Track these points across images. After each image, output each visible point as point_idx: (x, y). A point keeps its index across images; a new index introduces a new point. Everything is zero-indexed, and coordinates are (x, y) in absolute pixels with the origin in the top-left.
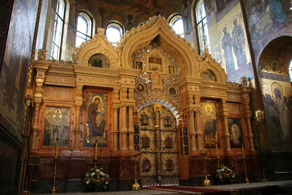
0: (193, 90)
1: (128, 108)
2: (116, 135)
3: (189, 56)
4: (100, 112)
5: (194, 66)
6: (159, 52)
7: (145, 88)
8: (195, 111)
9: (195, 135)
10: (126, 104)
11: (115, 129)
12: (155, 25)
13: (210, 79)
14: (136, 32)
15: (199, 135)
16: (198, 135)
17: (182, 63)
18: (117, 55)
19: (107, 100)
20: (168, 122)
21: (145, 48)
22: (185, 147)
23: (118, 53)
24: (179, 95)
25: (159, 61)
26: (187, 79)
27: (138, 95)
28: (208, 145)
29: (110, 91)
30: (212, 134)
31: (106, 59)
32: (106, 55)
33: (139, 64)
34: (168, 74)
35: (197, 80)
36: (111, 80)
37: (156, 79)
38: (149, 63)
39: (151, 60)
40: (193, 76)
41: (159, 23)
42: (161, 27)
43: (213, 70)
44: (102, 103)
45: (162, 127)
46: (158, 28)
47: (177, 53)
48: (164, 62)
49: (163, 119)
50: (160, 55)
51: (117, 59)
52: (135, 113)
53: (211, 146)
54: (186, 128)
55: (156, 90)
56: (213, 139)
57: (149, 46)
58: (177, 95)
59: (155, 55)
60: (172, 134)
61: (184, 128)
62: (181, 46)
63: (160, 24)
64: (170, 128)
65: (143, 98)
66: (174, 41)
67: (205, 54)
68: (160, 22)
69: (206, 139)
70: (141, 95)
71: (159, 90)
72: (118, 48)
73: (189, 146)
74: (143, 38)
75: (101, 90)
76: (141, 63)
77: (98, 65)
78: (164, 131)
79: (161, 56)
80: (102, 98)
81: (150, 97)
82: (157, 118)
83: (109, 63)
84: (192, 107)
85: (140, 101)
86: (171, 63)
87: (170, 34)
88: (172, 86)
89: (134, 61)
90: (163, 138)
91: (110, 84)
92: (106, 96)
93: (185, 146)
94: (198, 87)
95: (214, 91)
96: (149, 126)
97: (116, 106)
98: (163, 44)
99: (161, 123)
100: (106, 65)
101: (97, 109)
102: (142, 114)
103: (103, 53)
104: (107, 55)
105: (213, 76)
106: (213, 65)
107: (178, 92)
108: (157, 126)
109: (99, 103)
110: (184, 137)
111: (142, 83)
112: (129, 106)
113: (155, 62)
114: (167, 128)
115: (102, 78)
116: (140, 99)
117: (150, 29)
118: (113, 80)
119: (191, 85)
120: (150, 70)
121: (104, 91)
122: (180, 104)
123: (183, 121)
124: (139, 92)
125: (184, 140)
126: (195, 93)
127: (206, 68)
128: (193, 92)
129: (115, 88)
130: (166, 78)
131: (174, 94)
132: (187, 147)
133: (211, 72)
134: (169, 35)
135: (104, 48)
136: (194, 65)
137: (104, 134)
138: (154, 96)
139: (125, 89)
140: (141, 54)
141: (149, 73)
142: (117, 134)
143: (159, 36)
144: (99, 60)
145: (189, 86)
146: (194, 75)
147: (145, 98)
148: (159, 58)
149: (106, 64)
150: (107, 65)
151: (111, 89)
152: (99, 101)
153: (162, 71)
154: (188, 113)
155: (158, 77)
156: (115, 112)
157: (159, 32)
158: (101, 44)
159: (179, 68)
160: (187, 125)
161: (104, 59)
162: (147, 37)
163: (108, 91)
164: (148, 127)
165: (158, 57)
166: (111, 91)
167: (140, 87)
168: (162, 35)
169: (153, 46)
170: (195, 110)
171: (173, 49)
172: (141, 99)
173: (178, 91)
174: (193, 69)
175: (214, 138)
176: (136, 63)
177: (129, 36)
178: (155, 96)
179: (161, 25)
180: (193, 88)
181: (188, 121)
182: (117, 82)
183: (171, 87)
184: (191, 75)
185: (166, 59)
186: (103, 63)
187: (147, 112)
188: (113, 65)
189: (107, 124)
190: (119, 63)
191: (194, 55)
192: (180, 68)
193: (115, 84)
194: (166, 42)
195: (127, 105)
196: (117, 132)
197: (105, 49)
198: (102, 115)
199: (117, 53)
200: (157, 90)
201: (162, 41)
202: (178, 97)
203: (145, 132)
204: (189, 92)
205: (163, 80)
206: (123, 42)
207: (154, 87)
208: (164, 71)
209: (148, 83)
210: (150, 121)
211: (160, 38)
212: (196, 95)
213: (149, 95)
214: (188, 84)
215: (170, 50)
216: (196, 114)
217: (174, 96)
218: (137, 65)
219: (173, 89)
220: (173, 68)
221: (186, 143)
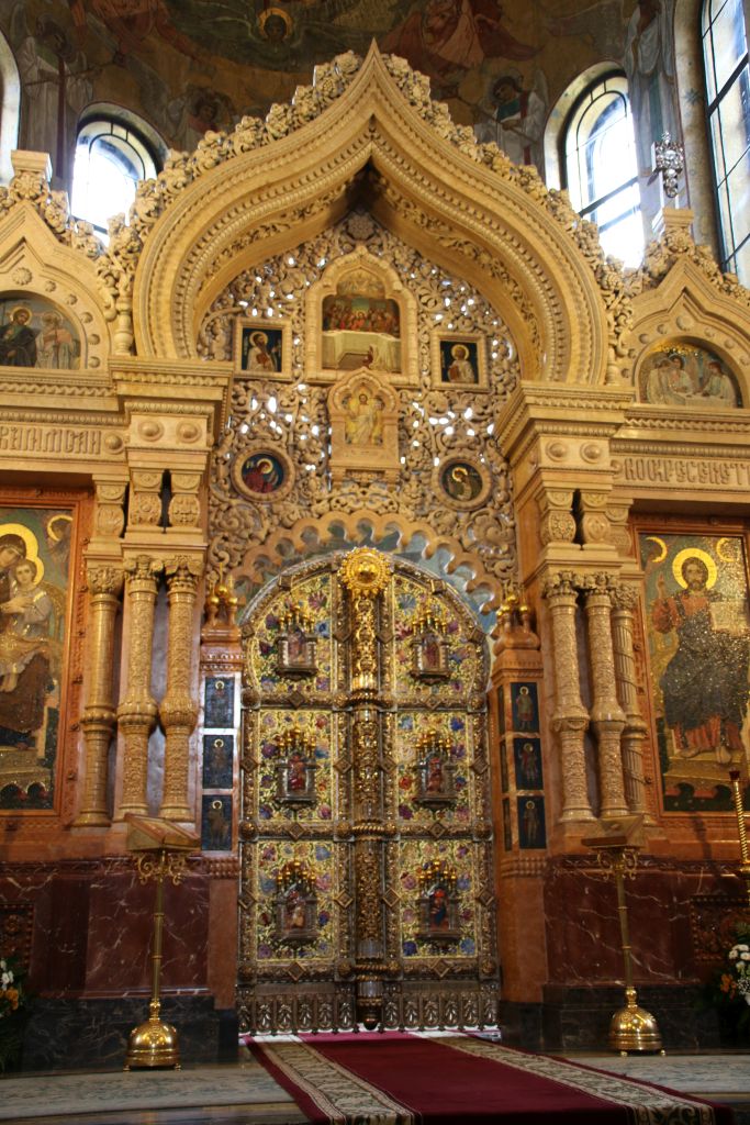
0: (574, 459)
1: (162, 580)
2: (98, 737)
3: (552, 265)
4: (22, 610)
5: (582, 324)
6: (385, 265)
7: (292, 470)
8: (579, 582)
9: (583, 725)
10: (150, 560)
11: (95, 703)
12: (338, 107)
13: (699, 397)
14: (225, 156)
15: (608, 729)
16: (600, 727)
17: (520, 316)
18: (107, 293)
19: (62, 545)
20: (432, 653)
21: (301, 247)
22: (522, 801)
23: (117, 280)
24: (499, 497)
25: (387, 316)
26: (529, 400)
27: (247, 512)
28: (686, 788)
29: (80, 497)
30: (715, 724)
31: (57, 322)
32: (51, 296)
33: (265, 338)
34: (438, 382)
35: (592, 404)
36: (77, 430)
37: (362, 418)
38: (326, 327)
39: (335, 314)
40: (570, 379)
41: (368, 95)
42: (380, 117)
43: (718, 339)
44: (33, 565)
45: (397, 687)
46: (361, 122)
47: (485, 258)
48: (413, 317)
49: (408, 641)
50: (390, 283)
51: (108, 314)
52: (215, 609)
53: (710, 795)
54: (533, 688)
55: (356, 476)
56: (722, 755)
57: (329, 234)
58: (490, 498)
59: (360, 283)
60: (457, 726)
61: (516, 687)
62: (502, 212)
63: (374, 94)
64: (447, 692)
65: (281, 523)
66: (458, 187)
67: (665, 251)
68: (374, 89)
69: (676, 751)
70: (264, 508)
71: (375, 476)
72: (117, 254)
73: (550, 794)
74: (269, 185)
75: (33, 494)
76: (276, 335)
77: (12, 353)
78: (405, 707)
79: (397, 285)
80: (42, 536)
81: (320, 516)
82: (365, 638)
83: (78, 343)
84: (558, 564)
85: (263, 543)
86: (458, 323)
87: (431, 154)
88: (461, 448)
89: (232, 323)
90: (403, 752)
91: (72, 455)
92: (61, 525)
93: (521, 793)
94: (602, 445)
95: (720, 462)
96: (318, 681)
97: (98, 576)
98: (407, 219)
99: (393, 661)
100: (57, 355)
101: (8, 599)
102: (276, 614)
103: (38, 286)
104: (59, 296)
105: (721, 373)
106: (720, 312)
107: (494, 483)
108: (365, 681)
109: (17, 565)
110: (518, 742)
111: (273, 445)
112: (169, 572)
113: (361, 323)
114: (426, 693)
115: (26, 426)
116: (262, 535)
117: (308, 130)
118: (90, 429)
119: (555, 433)
120: (325, 367)
121: (47, 497)
122: (505, 548)
123: (515, 647)
124: (258, 495)
125: (517, 761)
126: (582, 477)
127: (671, 331)
128: (570, 476)
129: (98, 473)
130: (426, 404)
131: (473, 497)
132: (539, 801)
133: (705, 356)
134: (425, 154)
135: (40, 260)
136: (580, 316)
137: (41, 735)
138: (347, 509)
139: (147, 476)
140: (274, 284)
141: (323, 386)
142: (101, 732)
143: (370, 170)
144: (19, 329)
145: (544, 442)
146: (579, 377)
147: (290, 528)
148: (383, 300)
149: (57, 347)
150: (62, 352)
151: (79, 487)
152: (16, 551)
153: (398, 372)
154: (544, 597)
155: (372, 403)
156: (100, 607)
157: (371, 146)
158: (24, 240)
159: (509, 346)
160: (541, 670)
161: (48, 321)
162: (293, 182)
163: (70, 497)
164: (309, 689)
165: (382, 290)
166: (86, 494)
167: (263, 464)
168: (387, 163)
169: (351, 236)
170: (583, 577)
171: (463, 239)
172: (268, 534)
173: (494, 476)
174: (576, 339)
175: (729, 749)
176: (247, 332)
177: (183, 179)
178: (352, 512)
179: (377, 101)
180: (574, 450)
181: (545, 646)
182: (112, 440)
183: (453, 454)
184: (561, 374)
185: (424, 299)
186: (39, 341)
187: (306, 603)
188: (94, 350)
189: (59, 679)
190: (121, 337)
192: (516, 346)
193: (104, 455)
194: (415, 202)
195: (157, 566)
196: (101, 720)
197: (47, 266)
198: (35, 626)
199: (111, 280)
200: (365, 477)
201: (396, 198)
202: (492, 513)
203: (294, 715)
204: (544, 476)
205: (401, 420)
206: (145, 218)
207: (344, 459)
208: (414, 367)
209: (309, 443)
210: (327, 658)
211: (384, 181)
212: (591, 491)
213: (316, 507)
214: (538, 427)
215: (446, 244)
216: (590, 604)
217: (475, 502)
218: (250, 347)
219: (468, 467)
220: (473, 348)
221: (531, 774)
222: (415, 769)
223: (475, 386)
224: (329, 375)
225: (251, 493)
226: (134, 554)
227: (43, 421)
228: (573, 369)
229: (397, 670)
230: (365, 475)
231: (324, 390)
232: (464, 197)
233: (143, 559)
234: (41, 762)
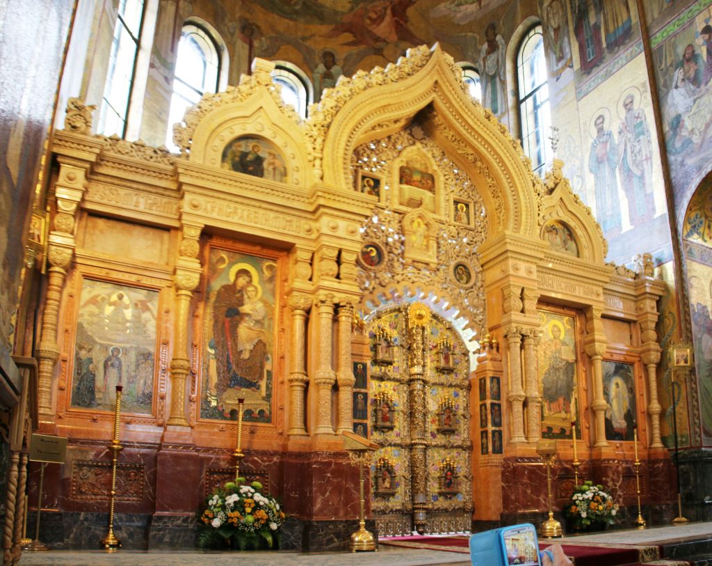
0: (522, 273)
1: (337, 307)
2: (299, 388)
3: (514, 175)
4: (250, 312)
5: (526, 207)
6: (430, 155)
7: (386, 256)
8: (523, 332)
9: (523, 399)
10: (333, 297)
11: (296, 371)
12: (423, 72)
13: (564, 250)
14: (368, 86)
15: (533, 401)
16: (530, 400)
17: (491, 195)
18: (310, 146)
19: (271, 279)
20: (447, 358)
21: (389, 137)
22: (494, 432)
23: (315, 140)
24: (479, 284)
25: (428, 182)
26: (508, 240)
27: (364, 275)
28: (550, 429)
29: (282, 254)
30: (561, 400)
31: (274, 155)
32: (275, 141)
33: (372, 183)
34: (453, 222)
35: (533, 247)
36: (288, 218)
37: (418, 234)
38: (401, 182)
39: (405, 176)
40: (522, 233)
41: (435, 70)
42: (440, 82)
43: (572, 223)
44: (256, 288)
45: (430, 375)
46: (431, 82)
47: (479, 164)
48: (442, 185)
49: (434, 351)
50: (432, 166)
51: (311, 158)
52: (356, 326)
53: (558, 432)
54: (498, 379)
55: (416, 264)
56: (563, 415)
57: (402, 133)
58: (475, 284)
59: (417, 162)
60: (457, 395)
61: (492, 378)
62: (493, 144)
63: (437, 70)
64: (451, 378)
65: (380, 284)
66: (475, 127)
67: (553, 177)
68: (437, 67)
69: (547, 412)
70: (373, 275)
71: (424, 265)
72: (315, 126)
74: (389, 105)
75: (258, 248)
76: (377, 182)
77: (251, 168)
78: (434, 384)
79: (435, 168)
80: (260, 271)
81: (398, 282)
82: (418, 348)
84: (516, 322)
85: (371, 293)
86: (462, 193)
87: (464, 107)
88: (463, 257)
89: (356, 171)
90: (433, 406)
91: (286, 232)
92: (270, 268)
93: (494, 428)
94: (534, 268)
95: (573, 282)
96: (394, 367)
97: (300, 300)
98: (442, 134)
99: (428, 361)
100: (274, 174)
101: (243, 305)
102: (374, 331)
103: (267, 134)
104: (278, 141)
105: (571, 239)
106: (574, 211)
107: (477, 277)
108: (417, 369)
109: (247, 286)
110: (493, 405)
111: (376, 241)
112: (341, 304)
113: (417, 183)
114: (443, 378)
115: (262, 212)
116: (371, 288)
117: (410, 81)
118: (295, 219)
119: (516, 258)
120: (401, 204)
121: (265, 252)
122: (481, 310)
123: (491, 360)
124: (370, 267)
125: (492, 413)
126: (526, 282)
127: (555, 217)
128: (521, 281)
129: (299, 244)
130: (447, 231)
131: (467, 282)
132: (500, 433)
133: (565, 230)
134: (461, 107)
135: (270, 120)
136: (526, 203)
137: (263, 384)
138: (411, 281)
139: (331, 250)
140: (377, 154)
141: (400, 213)
142: (301, 386)
143: (430, 107)
144: (255, 156)
145: (511, 262)
146: (525, 232)
147: (384, 286)
148: (427, 174)
149: (274, 169)
150: (277, 172)
151: (286, 249)
152: (247, 279)
153: (434, 212)
154: (506, 336)
155: (423, 226)
156: (298, 317)
157: (434, 95)
158: (261, 108)
159: (483, 209)
160: (502, 372)
161: (270, 154)
162: (400, 106)
163: (277, 253)
164: (390, 371)
165: (427, 168)
166: (285, 253)
167: (371, 251)
168: (440, 104)
169: (413, 136)
170: (526, 329)
171: (470, 151)
172: (374, 288)
173: (477, 273)
174: (524, 213)
175: (566, 412)
176: (364, 177)
177: (349, 93)
178: (413, 282)
179: (439, 74)
180: (523, 266)
181: (504, 359)
182: (307, 227)
183: (459, 260)
184: (517, 229)
185: (447, 177)
186: (265, 164)
187: (388, 326)
188: (296, 175)
189: (272, 355)
190: (317, 172)
191: (528, 176)
192: (486, 210)
193: (302, 234)
194: (451, 127)
195: (336, 301)
196: (302, 380)
197: (273, 124)
198: (257, 322)
199: (312, 139)
200: (420, 265)
201: (440, 123)
202: (476, 292)
203: (383, 384)
204: (511, 278)
205: (437, 238)
206: (330, 110)
207: (411, 255)
208: (443, 211)
209: (394, 243)
210: (398, 355)
211: (435, 113)
212: (528, 289)
213: (397, 278)
214: (509, 254)
215: (460, 152)
216: (526, 343)
217: (467, 286)
218: (365, 186)
219: (465, 267)
220: (467, 206)
221: (497, 420)
222: (438, 415)
223: (468, 226)
224: (403, 209)
225: (366, 265)
226: (326, 292)
227: (271, 210)
228: (522, 228)
229: (430, 365)
230: (420, 264)
231: (401, 216)
232: (477, 132)
233: (330, 296)
234: (263, 399)
